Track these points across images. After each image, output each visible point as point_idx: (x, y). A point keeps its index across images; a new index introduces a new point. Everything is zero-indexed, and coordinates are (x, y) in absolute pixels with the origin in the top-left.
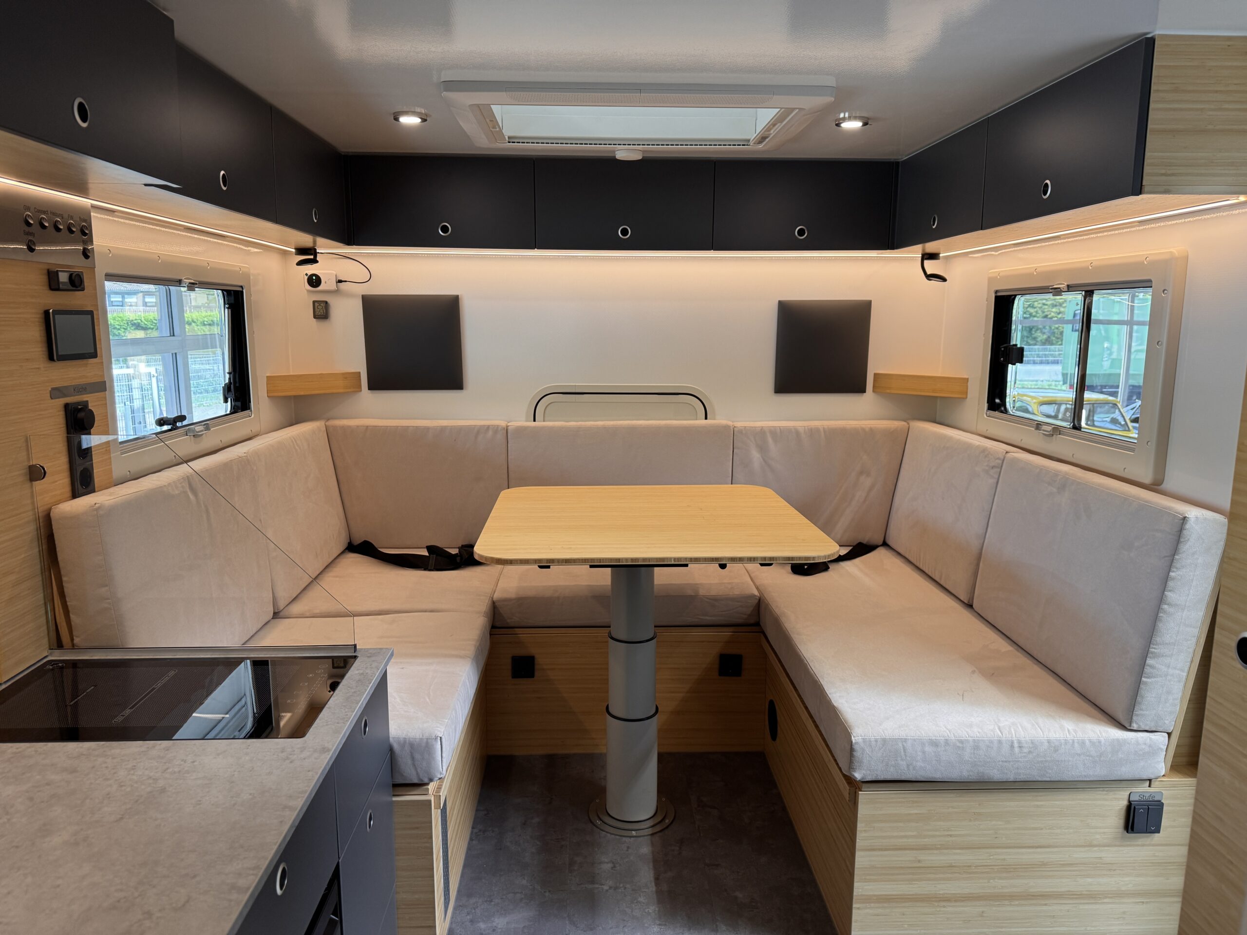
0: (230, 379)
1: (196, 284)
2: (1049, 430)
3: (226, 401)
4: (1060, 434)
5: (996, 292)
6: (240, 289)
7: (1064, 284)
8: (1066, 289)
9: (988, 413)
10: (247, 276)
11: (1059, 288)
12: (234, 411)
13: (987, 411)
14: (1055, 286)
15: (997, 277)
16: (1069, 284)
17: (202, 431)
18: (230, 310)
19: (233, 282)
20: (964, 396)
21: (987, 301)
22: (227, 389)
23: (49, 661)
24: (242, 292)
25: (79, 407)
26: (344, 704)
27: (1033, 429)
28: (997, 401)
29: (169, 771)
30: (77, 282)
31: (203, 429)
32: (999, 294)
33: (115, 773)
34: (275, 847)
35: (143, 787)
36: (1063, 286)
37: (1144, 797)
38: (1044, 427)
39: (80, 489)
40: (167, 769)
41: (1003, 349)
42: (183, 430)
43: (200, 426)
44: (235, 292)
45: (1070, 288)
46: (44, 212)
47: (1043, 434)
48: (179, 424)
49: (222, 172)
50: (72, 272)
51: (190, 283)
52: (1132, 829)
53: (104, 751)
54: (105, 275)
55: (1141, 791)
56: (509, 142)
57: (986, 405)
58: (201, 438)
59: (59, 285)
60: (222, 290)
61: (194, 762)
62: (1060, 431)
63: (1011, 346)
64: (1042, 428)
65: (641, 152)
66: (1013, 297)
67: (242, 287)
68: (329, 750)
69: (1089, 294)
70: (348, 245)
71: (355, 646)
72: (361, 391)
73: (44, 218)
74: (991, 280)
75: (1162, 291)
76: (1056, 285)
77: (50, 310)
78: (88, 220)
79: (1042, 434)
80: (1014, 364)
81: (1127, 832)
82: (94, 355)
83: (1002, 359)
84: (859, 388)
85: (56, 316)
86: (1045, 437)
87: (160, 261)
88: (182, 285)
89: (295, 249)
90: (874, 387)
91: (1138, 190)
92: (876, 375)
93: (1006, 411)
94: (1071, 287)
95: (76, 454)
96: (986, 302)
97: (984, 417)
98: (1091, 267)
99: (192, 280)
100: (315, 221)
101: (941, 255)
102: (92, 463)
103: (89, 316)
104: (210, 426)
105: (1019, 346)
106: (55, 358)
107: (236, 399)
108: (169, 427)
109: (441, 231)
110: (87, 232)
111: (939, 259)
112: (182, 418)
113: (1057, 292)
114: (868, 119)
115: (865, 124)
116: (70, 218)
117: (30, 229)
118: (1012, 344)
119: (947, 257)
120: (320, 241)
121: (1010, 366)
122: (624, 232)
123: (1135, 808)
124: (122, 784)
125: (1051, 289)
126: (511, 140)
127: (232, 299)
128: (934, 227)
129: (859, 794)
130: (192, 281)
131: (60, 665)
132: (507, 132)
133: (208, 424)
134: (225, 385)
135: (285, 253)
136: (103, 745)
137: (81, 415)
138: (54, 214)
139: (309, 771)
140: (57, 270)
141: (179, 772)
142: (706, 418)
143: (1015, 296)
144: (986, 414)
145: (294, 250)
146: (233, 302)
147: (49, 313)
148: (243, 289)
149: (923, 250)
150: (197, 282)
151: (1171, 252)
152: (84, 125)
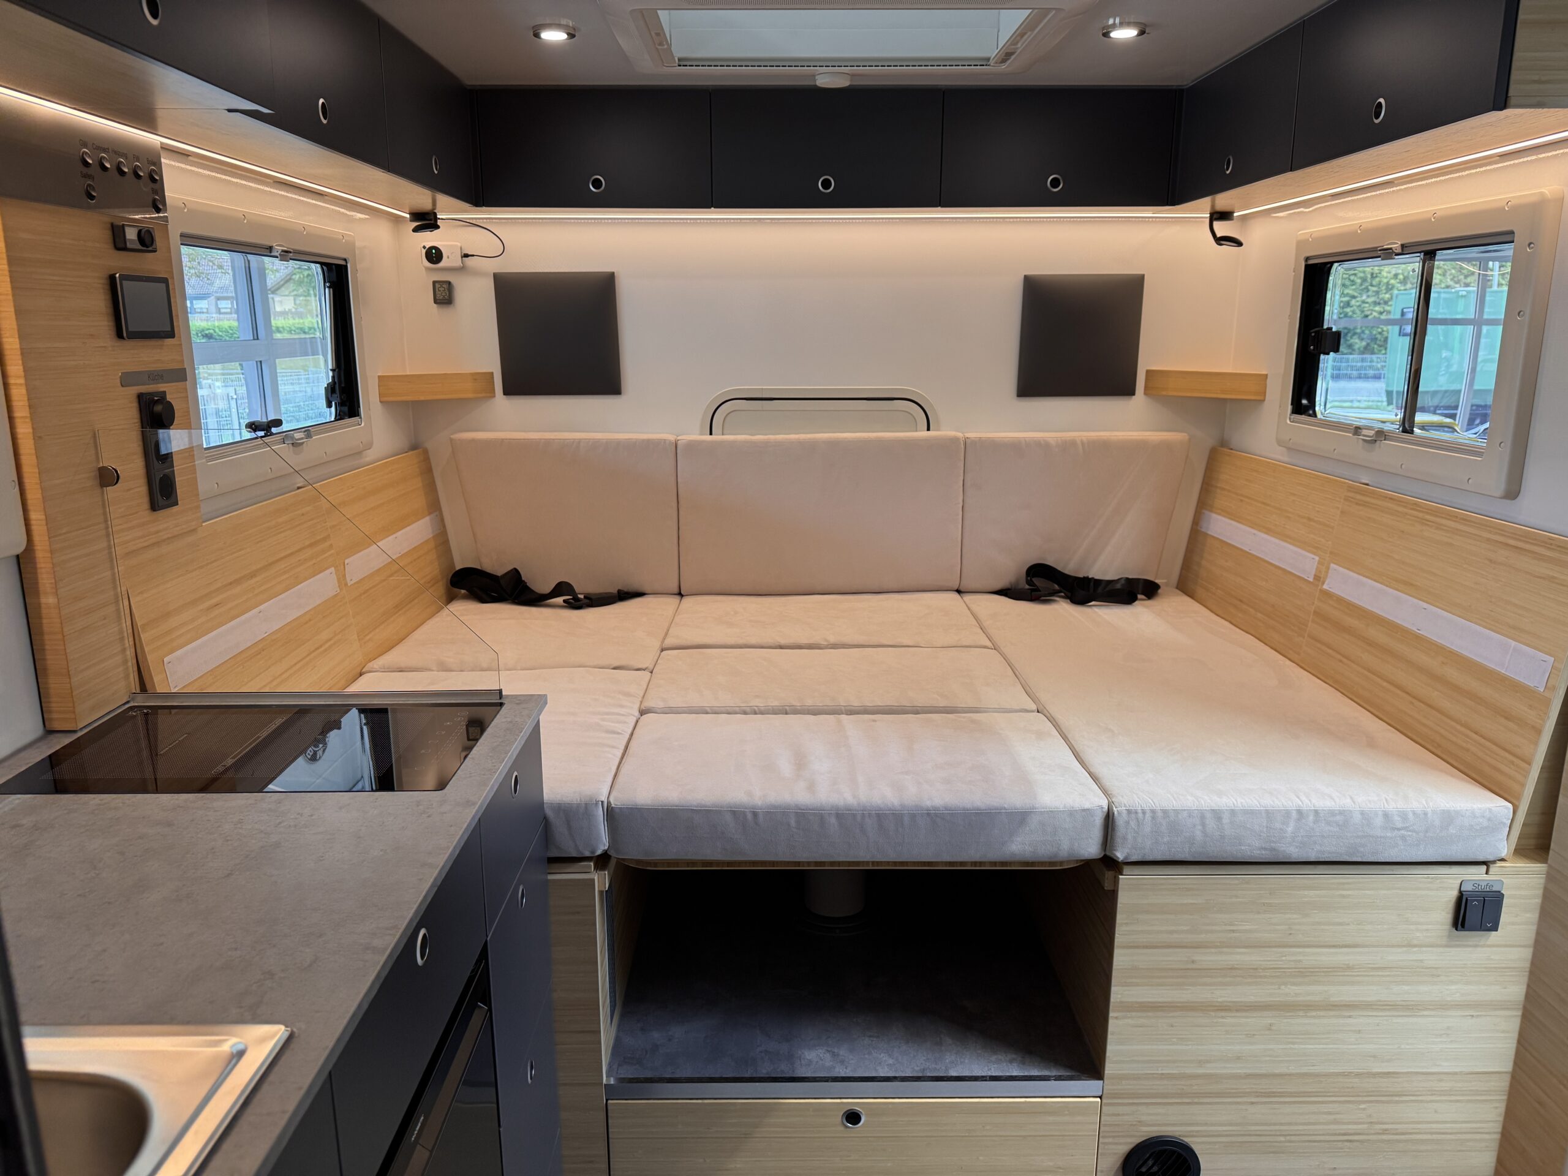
0: (333, 377)
1: (290, 252)
2: (1371, 435)
3: (329, 406)
4: (1385, 440)
5: (1307, 259)
6: (342, 263)
7: (1398, 243)
8: (1399, 251)
9: (1292, 417)
10: (351, 246)
11: (1391, 249)
12: (339, 417)
13: (1290, 415)
14: (1385, 247)
15: (1309, 240)
16: (1404, 242)
17: (302, 439)
18: (331, 290)
19: (335, 252)
20: (1262, 398)
21: (1294, 272)
22: (331, 390)
23: (130, 707)
24: (346, 267)
25: (156, 398)
26: (490, 754)
27: (1351, 435)
28: (1304, 402)
29: (282, 825)
30: (147, 240)
31: (303, 436)
32: (1311, 262)
33: (219, 826)
34: (415, 907)
35: (254, 841)
36: (1396, 247)
37: (1480, 888)
38: (1365, 432)
39: (161, 501)
40: (280, 823)
41: (1313, 334)
42: (280, 436)
43: (301, 432)
44: (338, 266)
45: (1405, 249)
46: (105, 150)
47: (1363, 440)
48: (274, 430)
49: (321, 101)
50: (141, 228)
51: (283, 251)
52: (1463, 926)
53: (204, 804)
54: (181, 236)
55: (1475, 876)
56: (680, 66)
57: (1290, 408)
58: (301, 447)
59: (125, 243)
60: (322, 264)
61: (312, 816)
62: (1385, 435)
63: (1324, 329)
64: (1363, 433)
65: (849, 77)
66: (1329, 265)
67: (345, 260)
68: (474, 804)
69: (1430, 255)
70: (477, 206)
71: (500, 691)
72: (495, 396)
73: (104, 157)
74: (1301, 244)
75: (1527, 243)
76: (1387, 245)
77: (116, 274)
78: (158, 164)
79: (1361, 441)
80: (1328, 354)
81: (1457, 929)
82: (171, 334)
83: (1312, 347)
84: (1126, 389)
85: (124, 282)
86: (1365, 444)
87: (245, 221)
88: (272, 254)
89: (409, 214)
90: (1146, 388)
91: (1501, 102)
92: (1148, 372)
93: (1315, 415)
94: (1406, 247)
95: (155, 459)
96: (1294, 274)
97: (1287, 423)
98: (1434, 218)
99: (284, 247)
100: (436, 172)
101: (1235, 214)
102: (174, 470)
103: (164, 285)
104: (312, 433)
105: (1334, 330)
106: (125, 335)
107: (341, 404)
108: (262, 433)
109: (593, 187)
110: (157, 178)
111: (1232, 220)
112: (278, 423)
113: (1387, 254)
114: (1145, 25)
115: (1142, 33)
116: (135, 159)
117: (90, 171)
118: (1325, 327)
119: (1244, 218)
120: (443, 200)
121: (1322, 357)
122: (827, 184)
123: (1467, 899)
124: (229, 838)
125: (1380, 250)
126: (683, 63)
127: (334, 278)
128: (1228, 172)
129: (1119, 878)
130: (286, 249)
131: (145, 711)
132: (678, 52)
133: (308, 430)
134: (328, 384)
135: (397, 219)
136: (203, 796)
137: (158, 408)
138: (118, 153)
139: (451, 826)
140: (123, 225)
141: (295, 826)
142: (928, 429)
143: (1332, 263)
144: (1290, 419)
145: (408, 216)
146: (334, 279)
147: (115, 277)
148: (347, 263)
149: (1213, 206)
150: (292, 251)
151: (1542, 193)
152: (155, 22)
